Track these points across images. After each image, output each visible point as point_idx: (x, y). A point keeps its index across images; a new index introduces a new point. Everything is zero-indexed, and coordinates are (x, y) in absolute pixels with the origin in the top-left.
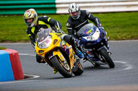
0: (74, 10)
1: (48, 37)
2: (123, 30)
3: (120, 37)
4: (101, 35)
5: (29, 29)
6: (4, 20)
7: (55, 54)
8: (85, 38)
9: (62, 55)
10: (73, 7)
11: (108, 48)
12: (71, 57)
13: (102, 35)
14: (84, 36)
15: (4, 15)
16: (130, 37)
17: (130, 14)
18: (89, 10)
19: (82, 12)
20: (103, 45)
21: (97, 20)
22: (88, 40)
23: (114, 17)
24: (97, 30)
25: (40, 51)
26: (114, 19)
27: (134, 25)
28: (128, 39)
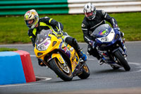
0: (89, 10)
1: (47, 39)
2: (137, 31)
3: (133, 38)
4: (115, 36)
5: (31, 31)
6: (15, 21)
7: (53, 56)
8: (100, 39)
10: (88, 7)
11: (124, 50)
12: (73, 60)
13: (117, 36)
14: (98, 37)
15: (15, 15)
18: (105, 10)
19: (97, 12)
20: (118, 47)
21: (113, 20)
22: (103, 41)
23: (128, 17)
24: (112, 30)
25: (38, 54)
26: (127, 19)
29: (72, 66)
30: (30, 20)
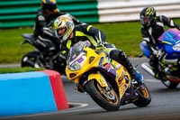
1: (82, 54)
12: (120, 81)
25: (71, 75)
29: (120, 90)
30: (61, 29)
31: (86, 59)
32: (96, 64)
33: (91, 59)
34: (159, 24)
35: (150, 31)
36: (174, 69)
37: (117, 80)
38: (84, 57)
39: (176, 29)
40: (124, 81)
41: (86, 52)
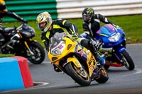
1: (62, 42)
9: (78, 61)
12: (90, 63)
16: (135, 40)
17: (133, 17)
27: (138, 28)
28: (134, 42)
29: (90, 70)
30: (43, 23)
31: (65, 46)
32: (73, 50)
33: (69, 46)
34: (96, 20)
35: (90, 26)
36: (109, 55)
37: (88, 62)
38: (64, 45)
39: (110, 25)
40: (92, 63)
41: (65, 41)
